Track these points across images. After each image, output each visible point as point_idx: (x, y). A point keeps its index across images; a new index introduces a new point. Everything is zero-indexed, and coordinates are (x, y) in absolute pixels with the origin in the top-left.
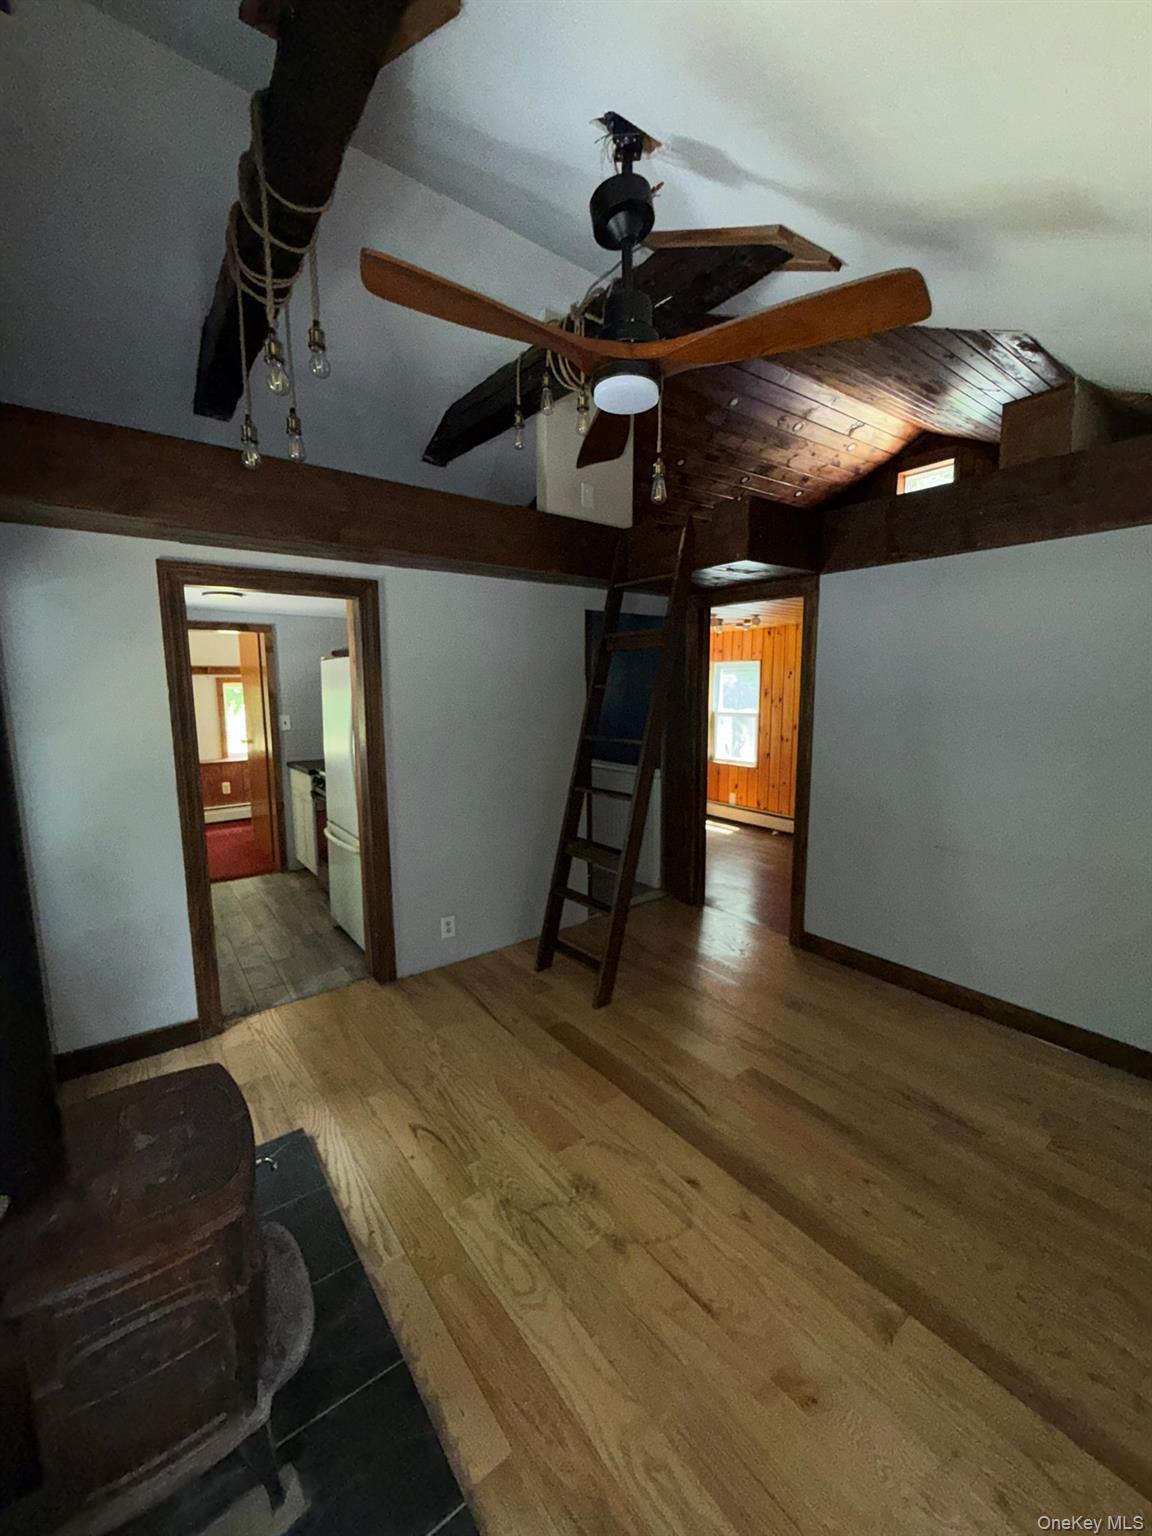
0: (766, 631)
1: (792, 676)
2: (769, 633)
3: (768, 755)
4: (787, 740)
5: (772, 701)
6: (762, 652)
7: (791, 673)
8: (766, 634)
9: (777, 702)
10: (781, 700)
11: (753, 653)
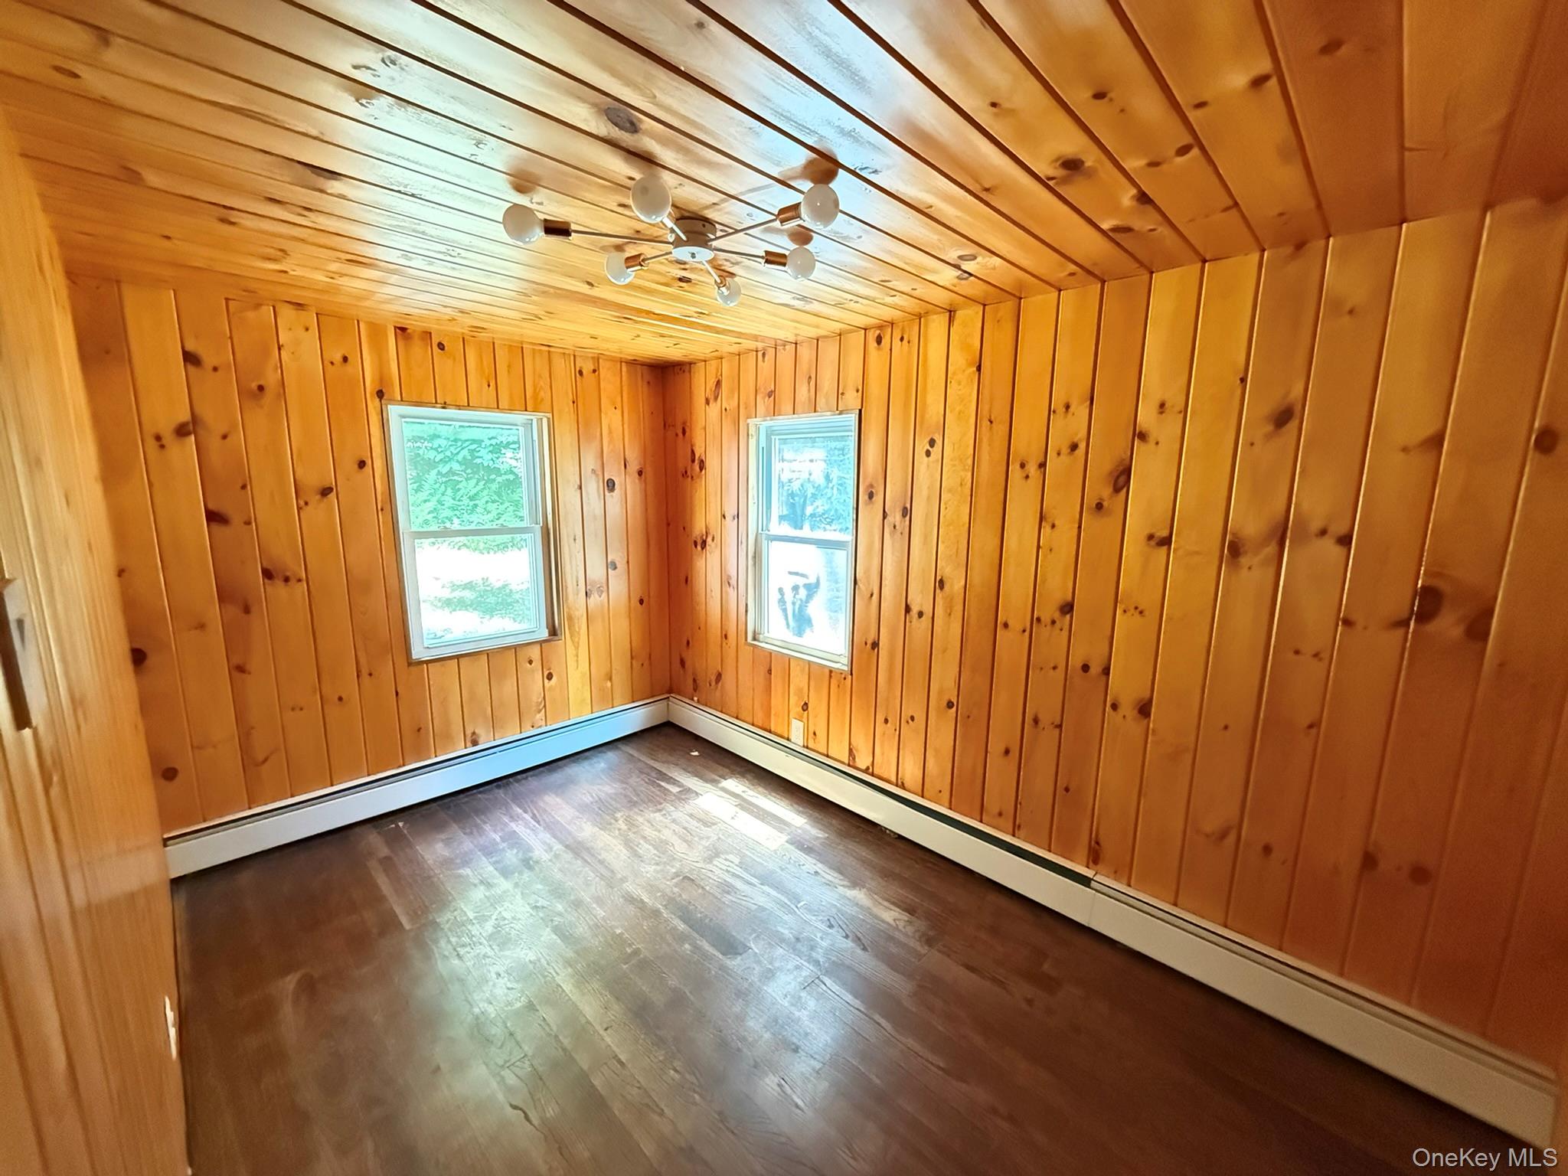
0: (872, 336)
1: (936, 451)
2: (879, 340)
3: (875, 645)
4: (921, 614)
5: (885, 516)
6: (863, 392)
7: (932, 443)
8: (872, 344)
9: (895, 517)
10: (906, 512)
11: (840, 394)
